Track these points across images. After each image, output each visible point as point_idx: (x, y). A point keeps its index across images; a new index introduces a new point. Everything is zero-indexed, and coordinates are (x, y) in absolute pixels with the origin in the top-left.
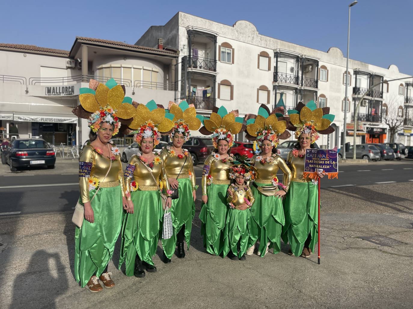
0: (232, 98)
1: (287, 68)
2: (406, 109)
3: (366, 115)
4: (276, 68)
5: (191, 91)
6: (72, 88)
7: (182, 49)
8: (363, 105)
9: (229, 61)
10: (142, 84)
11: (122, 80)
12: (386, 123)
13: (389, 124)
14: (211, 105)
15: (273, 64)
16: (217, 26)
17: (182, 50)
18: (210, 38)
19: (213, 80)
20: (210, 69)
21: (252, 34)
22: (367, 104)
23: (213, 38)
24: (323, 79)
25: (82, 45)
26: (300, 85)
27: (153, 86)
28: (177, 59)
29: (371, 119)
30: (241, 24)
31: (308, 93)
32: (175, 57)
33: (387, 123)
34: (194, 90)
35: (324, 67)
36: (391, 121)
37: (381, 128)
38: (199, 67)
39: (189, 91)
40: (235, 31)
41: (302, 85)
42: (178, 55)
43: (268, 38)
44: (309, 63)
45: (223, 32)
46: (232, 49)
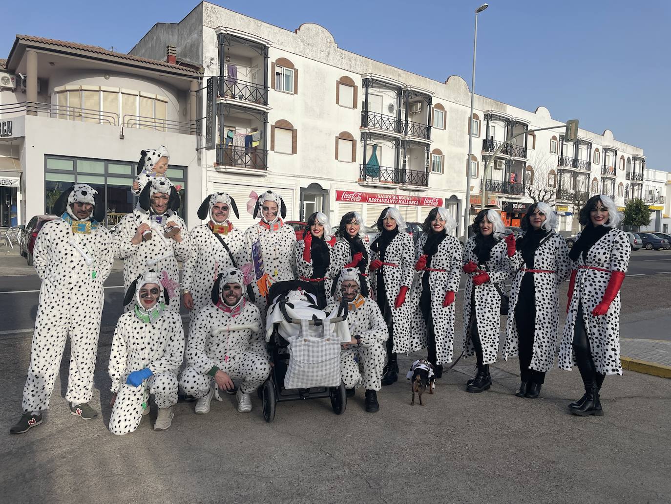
0: (294, 151)
1: (384, 106)
2: (561, 175)
3: (502, 183)
4: (365, 104)
5: (225, 136)
6: (10, 124)
7: (210, 64)
8: (498, 167)
9: (288, 88)
10: (137, 122)
11: (102, 114)
12: (530, 196)
13: (533, 198)
14: (259, 160)
15: (361, 98)
16: (270, 30)
18: (257, 49)
19: (263, 120)
20: (257, 101)
21: (327, 47)
22: (503, 167)
23: (262, 49)
24: (438, 126)
25: (28, 49)
26: (404, 133)
27: (157, 125)
28: (199, 81)
29: (509, 189)
30: (308, 29)
31: (416, 147)
32: (197, 78)
33: (532, 195)
34: (231, 135)
35: (440, 106)
36: (537, 193)
37: (523, 204)
38: (237, 96)
39: (221, 136)
40: (299, 40)
41: (406, 134)
42: (202, 75)
43: (353, 55)
44: (417, 98)
45: (279, 41)
46: (295, 69)
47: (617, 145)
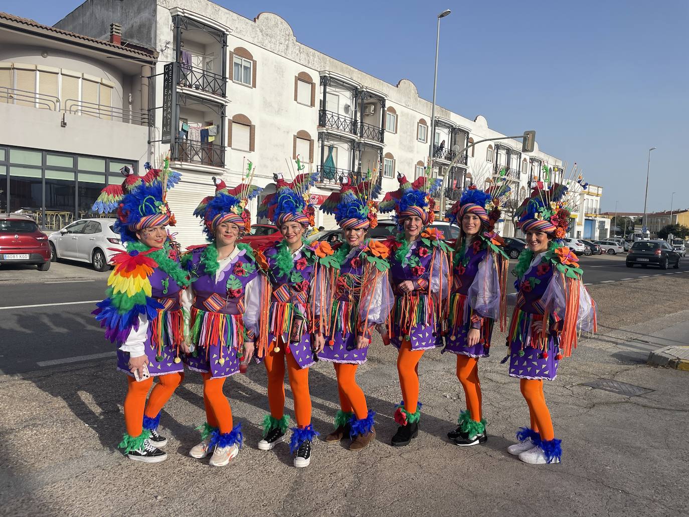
0: (252, 148)
1: (340, 106)
3: (446, 190)
4: (323, 103)
5: (180, 129)
7: (164, 48)
9: (247, 81)
10: (80, 108)
11: (38, 96)
14: (216, 157)
15: (319, 96)
16: (228, 16)
17: (162, 51)
18: (215, 36)
19: (220, 113)
20: (214, 92)
21: (285, 40)
22: (447, 173)
23: (221, 36)
24: (390, 130)
26: (359, 135)
27: (102, 112)
28: (153, 66)
30: (267, 19)
31: (370, 150)
32: (150, 63)
34: (186, 128)
35: (392, 110)
38: (194, 86)
39: (177, 129)
40: (258, 29)
41: (361, 136)
42: (156, 59)
43: (311, 50)
44: (372, 100)
45: (237, 28)
46: (253, 61)
47: (541, 156)
